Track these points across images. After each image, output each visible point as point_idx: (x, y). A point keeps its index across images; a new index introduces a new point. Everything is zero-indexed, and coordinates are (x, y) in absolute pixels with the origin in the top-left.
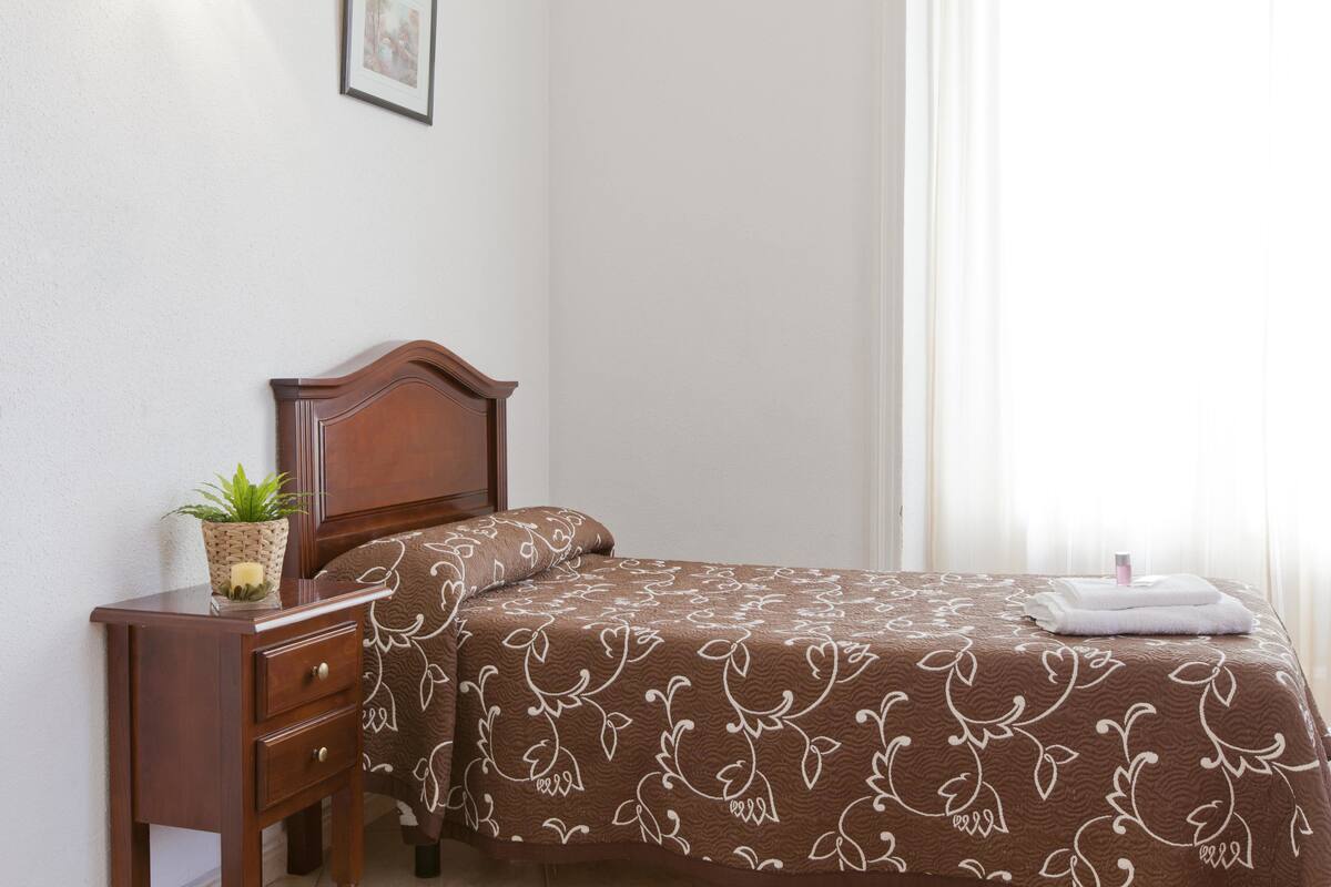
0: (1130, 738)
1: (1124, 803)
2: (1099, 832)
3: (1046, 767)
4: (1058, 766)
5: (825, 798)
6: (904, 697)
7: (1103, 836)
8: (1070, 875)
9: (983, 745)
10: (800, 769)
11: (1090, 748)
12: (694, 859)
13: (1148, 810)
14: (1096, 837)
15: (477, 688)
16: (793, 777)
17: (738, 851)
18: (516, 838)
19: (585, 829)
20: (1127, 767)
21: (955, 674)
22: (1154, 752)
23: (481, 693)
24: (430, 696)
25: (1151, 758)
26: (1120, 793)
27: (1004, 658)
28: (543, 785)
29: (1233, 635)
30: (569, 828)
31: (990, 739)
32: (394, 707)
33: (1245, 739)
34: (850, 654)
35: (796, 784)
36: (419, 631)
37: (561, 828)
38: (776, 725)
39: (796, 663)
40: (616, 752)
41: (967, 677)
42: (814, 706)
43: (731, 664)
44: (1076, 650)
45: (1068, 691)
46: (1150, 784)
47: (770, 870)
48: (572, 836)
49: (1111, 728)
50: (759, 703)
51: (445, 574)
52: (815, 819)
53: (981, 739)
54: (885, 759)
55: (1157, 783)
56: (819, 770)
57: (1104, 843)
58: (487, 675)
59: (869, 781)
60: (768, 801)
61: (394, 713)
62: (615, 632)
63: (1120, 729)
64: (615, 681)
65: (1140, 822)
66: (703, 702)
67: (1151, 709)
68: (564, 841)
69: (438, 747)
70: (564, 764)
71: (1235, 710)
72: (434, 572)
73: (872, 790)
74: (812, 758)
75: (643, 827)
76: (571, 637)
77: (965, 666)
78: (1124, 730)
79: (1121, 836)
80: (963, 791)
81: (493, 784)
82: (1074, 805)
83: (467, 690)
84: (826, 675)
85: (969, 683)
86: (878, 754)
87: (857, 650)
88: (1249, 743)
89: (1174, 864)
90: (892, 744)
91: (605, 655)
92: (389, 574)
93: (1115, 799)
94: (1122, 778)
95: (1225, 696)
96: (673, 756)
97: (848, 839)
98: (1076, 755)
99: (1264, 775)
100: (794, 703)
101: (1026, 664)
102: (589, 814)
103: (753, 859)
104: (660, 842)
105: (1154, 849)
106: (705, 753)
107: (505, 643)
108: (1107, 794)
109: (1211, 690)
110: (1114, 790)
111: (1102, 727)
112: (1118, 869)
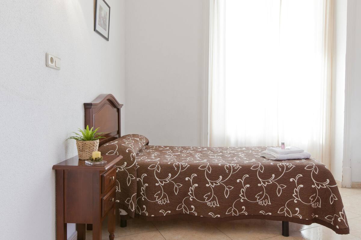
0: (297, 182)
1: (296, 196)
2: (291, 203)
3: (279, 189)
4: (282, 189)
5: (230, 200)
6: (248, 176)
7: (292, 203)
8: (284, 212)
9: (265, 185)
10: (224, 194)
11: (289, 185)
12: (198, 217)
13: (302, 197)
14: (291, 204)
15: (141, 180)
16: (222, 196)
17: (209, 214)
18: (153, 216)
19: (170, 212)
20: (297, 188)
21: (259, 170)
22: (302, 185)
23: (142, 181)
24: (130, 182)
25: (302, 186)
26: (295, 194)
27: (269, 166)
28: (159, 202)
29: (307, 159)
30: (166, 212)
31: (267, 184)
32: (120, 186)
33: (320, 181)
34: (235, 167)
35: (223, 197)
36: (126, 166)
37: (164, 212)
38: (218, 184)
39: (222, 169)
40: (178, 193)
41: (262, 171)
42: (227, 179)
43: (207, 170)
44: (284, 163)
45: (284, 172)
46: (302, 192)
47: (217, 217)
48: (166, 214)
49: (293, 180)
50: (214, 179)
51: (130, 152)
52: (228, 205)
53: (265, 184)
54: (244, 190)
55: (303, 191)
56: (229, 194)
57: (293, 205)
58: (144, 176)
59: (240, 195)
60: (216, 202)
61: (120, 187)
62: (177, 164)
63: (295, 180)
64: (178, 176)
65: (300, 200)
66: (200, 180)
67: (301, 176)
68: (165, 215)
69: (133, 195)
70: (165, 196)
71: (319, 175)
72: (127, 151)
73: (241, 197)
74: (227, 191)
75: (184, 210)
76: (166, 166)
77: (261, 168)
78: (296, 180)
79: (296, 203)
80: (261, 196)
81: (146, 203)
82: (286, 197)
83: (138, 180)
84: (230, 172)
85: (262, 172)
86: (242, 189)
87: (236, 166)
88: (322, 181)
89: (307, 208)
90: (245, 186)
91: (175, 170)
92: (115, 152)
93: (294, 195)
94: (296, 191)
95: (316, 172)
96: (193, 193)
97: (235, 209)
98: (286, 186)
99: (325, 188)
100: (222, 179)
101: (274, 167)
102: (171, 208)
103: (213, 215)
104: (188, 213)
105: (303, 205)
106: (201, 192)
107: (148, 168)
108: (293, 194)
109: (313, 171)
110: (294, 193)
111: (291, 180)
112: (296, 210)
